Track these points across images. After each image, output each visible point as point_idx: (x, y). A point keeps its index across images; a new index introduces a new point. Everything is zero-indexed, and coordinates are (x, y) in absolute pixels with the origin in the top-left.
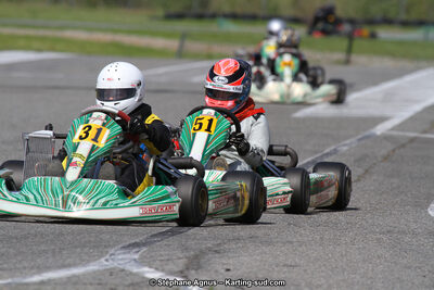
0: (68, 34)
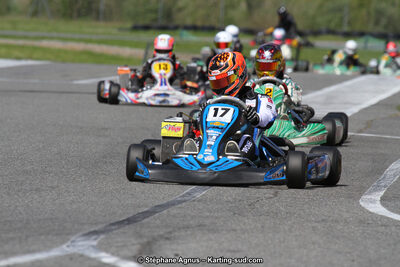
0: (45, 43)
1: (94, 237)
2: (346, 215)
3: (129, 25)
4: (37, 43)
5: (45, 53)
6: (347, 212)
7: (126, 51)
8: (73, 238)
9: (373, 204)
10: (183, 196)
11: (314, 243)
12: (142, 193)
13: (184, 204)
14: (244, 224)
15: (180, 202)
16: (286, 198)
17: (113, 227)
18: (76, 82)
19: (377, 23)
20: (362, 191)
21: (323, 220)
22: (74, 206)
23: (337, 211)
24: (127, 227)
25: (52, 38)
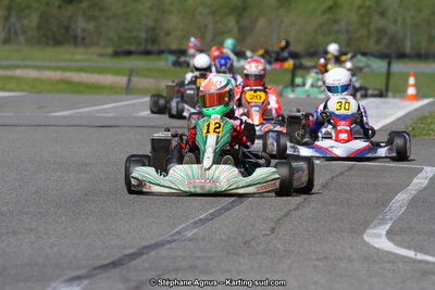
1: (78, 282)
2: (349, 252)
3: (110, 50)
4: (9, 73)
5: (20, 83)
6: (352, 248)
7: (108, 79)
8: (54, 284)
9: (378, 238)
10: (173, 235)
11: (315, 283)
12: (129, 233)
13: (173, 244)
14: (240, 264)
15: (170, 242)
16: (284, 235)
17: (97, 272)
18: (53, 114)
19: (378, 42)
20: (365, 224)
21: (325, 258)
22: (55, 249)
23: (339, 247)
24: (112, 271)
25: (26, 67)
